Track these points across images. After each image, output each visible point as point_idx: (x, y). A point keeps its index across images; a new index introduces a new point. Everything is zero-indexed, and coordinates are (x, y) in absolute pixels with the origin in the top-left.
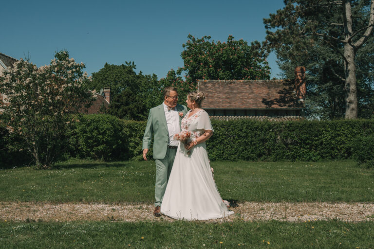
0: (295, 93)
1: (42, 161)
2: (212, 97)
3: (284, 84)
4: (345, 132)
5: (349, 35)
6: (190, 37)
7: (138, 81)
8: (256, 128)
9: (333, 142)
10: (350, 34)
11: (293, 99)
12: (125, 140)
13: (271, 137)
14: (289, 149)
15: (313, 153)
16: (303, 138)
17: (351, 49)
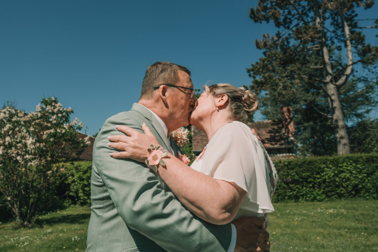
0: (284, 132)
3: (272, 124)
4: (349, 168)
5: (329, 76)
9: (337, 179)
10: (331, 74)
11: (283, 137)
14: (290, 188)
15: (317, 191)
16: (305, 176)
17: (334, 88)
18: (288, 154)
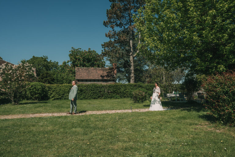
0: (113, 73)
1: (15, 101)
2: (81, 75)
3: (109, 70)
5: (131, 52)
6: (72, 48)
7: (49, 64)
8: (98, 87)
11: (112, 75)
12: (46, 92)
13: (103, 90)
17: (132, 57)
18: (112, 82)
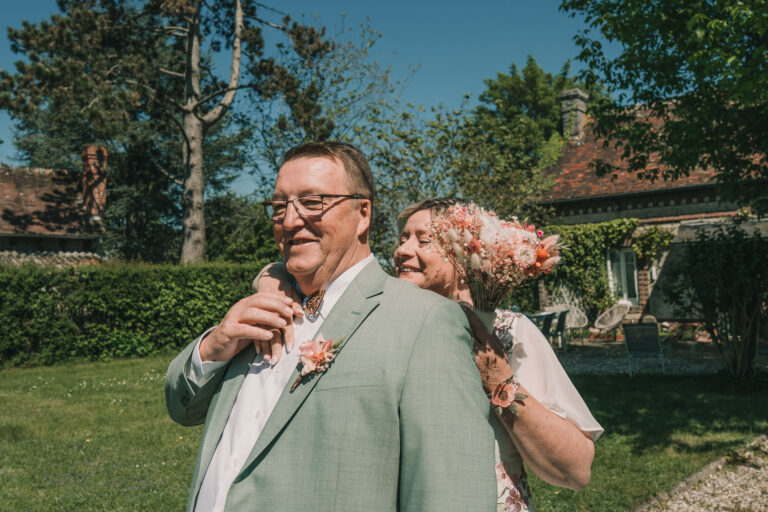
0: (81, 202)
3: (54, 180)
5: (194, 99)
10: (196, 96)
11: (77, 214)
13: (43, 304)
14: (85, 331)
15: (139, 337)
16: (120, 304)
17: (199, 125)
18: (82, 254)
